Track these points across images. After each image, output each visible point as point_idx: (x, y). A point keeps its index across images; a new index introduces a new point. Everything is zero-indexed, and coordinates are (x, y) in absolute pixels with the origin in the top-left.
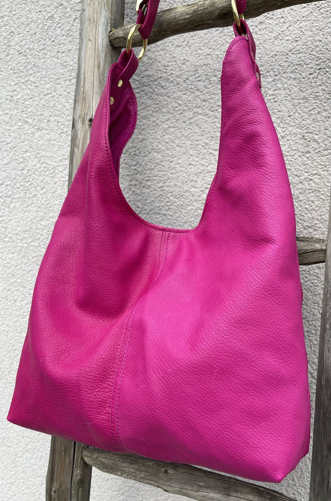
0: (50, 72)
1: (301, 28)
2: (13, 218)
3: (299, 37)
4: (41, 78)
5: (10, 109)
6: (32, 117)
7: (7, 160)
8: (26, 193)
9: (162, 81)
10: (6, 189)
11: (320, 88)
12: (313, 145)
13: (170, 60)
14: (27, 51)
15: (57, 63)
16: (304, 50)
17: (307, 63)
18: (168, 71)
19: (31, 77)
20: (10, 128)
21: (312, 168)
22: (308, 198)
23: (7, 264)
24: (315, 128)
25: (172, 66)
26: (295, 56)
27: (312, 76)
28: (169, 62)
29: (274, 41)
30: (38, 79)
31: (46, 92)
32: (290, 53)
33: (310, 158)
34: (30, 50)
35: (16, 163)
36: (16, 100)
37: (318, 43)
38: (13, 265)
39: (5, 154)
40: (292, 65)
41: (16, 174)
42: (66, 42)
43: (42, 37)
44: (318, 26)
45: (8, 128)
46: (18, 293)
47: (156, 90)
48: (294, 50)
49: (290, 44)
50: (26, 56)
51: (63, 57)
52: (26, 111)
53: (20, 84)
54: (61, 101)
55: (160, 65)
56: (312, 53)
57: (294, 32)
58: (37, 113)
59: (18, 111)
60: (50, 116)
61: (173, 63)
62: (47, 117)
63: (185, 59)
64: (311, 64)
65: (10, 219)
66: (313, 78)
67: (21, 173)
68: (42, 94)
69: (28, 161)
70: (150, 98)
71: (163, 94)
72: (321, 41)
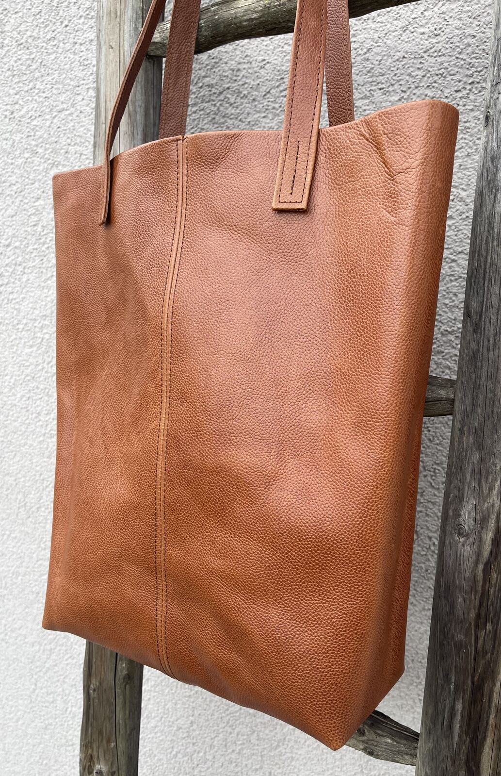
0: (64, 76)
1: (443, 13)
2: (28, 296)
3: (440, 29)
4: (52, 84)
5: (11, 132)
6: (44, 145)
7: (12, 210)
8: (42, 260)
9: (230, 94)
10: (14, 254)
11: (472, 114)
12: (458, 207)
13: (242, 60)
14: (30, 40)
15: (74, 62)
16: (448, 51)
17: (452, 72)
18: (239, 78)
19: (38, 83)
20: (13, 161)
21: (456, 242)
22: (448, 288)
23: (24, 362)
24: (462, 179)
25: (245, 71)
26: (434, 61)
27: (460, 95)
28: (239, 63)
29: (401, 35)
30: (47, 86)
31: (61, 107)
32: (425, 55)
33: (453, 227)
34: (35, 39)
35: (25, 214)
36: (19, 118)
37: (470, 40)
38: (31, 364)
39: (9, 200)
40: (429, 75)
41: (26, 231)
42: (85, 27)
43: (50, 19)
44: (470, 11)
45: (10, 161)
46: (42, 403)
47: (222, 108)
48: (433, 50)
49: (426, 40)
50: (28, 48)
51: (82, 52)
52: (34, 136)
53: (23, 92)
54: (82, 121)
55: (227, 68)
56: (461, 56)
57: (432, 21)
58: (50, 140)
59: (22, 136)
60: (69, 145)
61: (246, 66)
62: (65, 145)
63: (264, 60)
64: (458, 75)
65: (24, 298)
66: (460, 98)
67: (34, 231)
68: (55, 110)
69: (42, 213)
70: (214, 121)
71: (232, 117)
72: (475, 36)
